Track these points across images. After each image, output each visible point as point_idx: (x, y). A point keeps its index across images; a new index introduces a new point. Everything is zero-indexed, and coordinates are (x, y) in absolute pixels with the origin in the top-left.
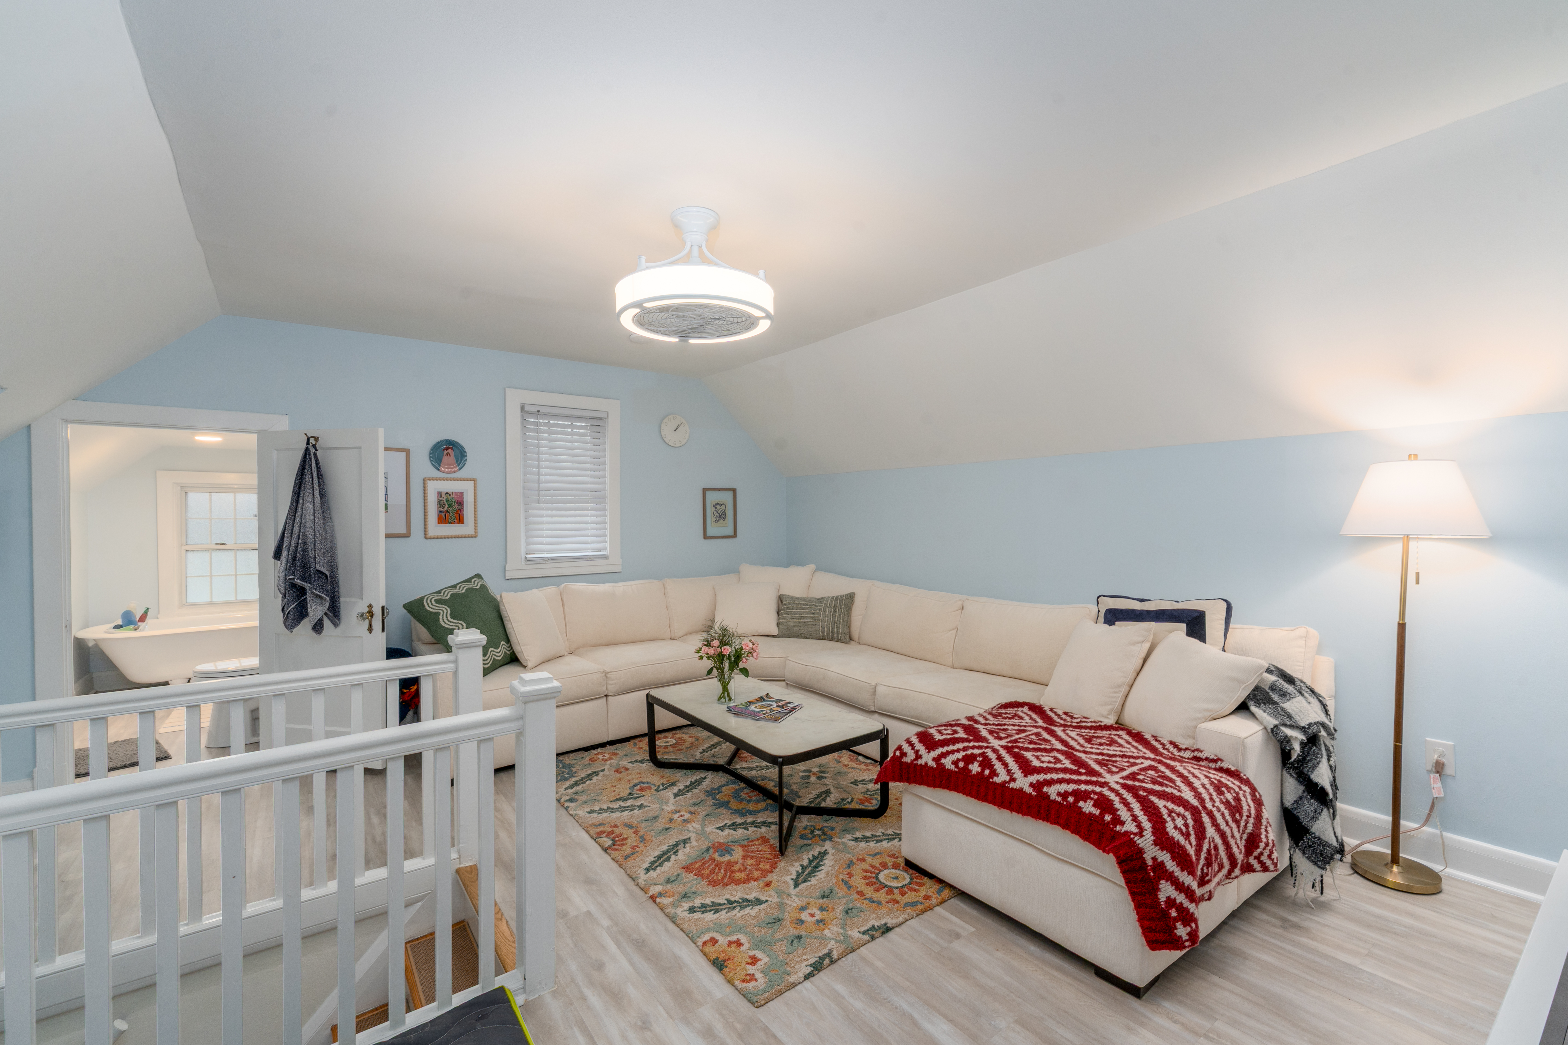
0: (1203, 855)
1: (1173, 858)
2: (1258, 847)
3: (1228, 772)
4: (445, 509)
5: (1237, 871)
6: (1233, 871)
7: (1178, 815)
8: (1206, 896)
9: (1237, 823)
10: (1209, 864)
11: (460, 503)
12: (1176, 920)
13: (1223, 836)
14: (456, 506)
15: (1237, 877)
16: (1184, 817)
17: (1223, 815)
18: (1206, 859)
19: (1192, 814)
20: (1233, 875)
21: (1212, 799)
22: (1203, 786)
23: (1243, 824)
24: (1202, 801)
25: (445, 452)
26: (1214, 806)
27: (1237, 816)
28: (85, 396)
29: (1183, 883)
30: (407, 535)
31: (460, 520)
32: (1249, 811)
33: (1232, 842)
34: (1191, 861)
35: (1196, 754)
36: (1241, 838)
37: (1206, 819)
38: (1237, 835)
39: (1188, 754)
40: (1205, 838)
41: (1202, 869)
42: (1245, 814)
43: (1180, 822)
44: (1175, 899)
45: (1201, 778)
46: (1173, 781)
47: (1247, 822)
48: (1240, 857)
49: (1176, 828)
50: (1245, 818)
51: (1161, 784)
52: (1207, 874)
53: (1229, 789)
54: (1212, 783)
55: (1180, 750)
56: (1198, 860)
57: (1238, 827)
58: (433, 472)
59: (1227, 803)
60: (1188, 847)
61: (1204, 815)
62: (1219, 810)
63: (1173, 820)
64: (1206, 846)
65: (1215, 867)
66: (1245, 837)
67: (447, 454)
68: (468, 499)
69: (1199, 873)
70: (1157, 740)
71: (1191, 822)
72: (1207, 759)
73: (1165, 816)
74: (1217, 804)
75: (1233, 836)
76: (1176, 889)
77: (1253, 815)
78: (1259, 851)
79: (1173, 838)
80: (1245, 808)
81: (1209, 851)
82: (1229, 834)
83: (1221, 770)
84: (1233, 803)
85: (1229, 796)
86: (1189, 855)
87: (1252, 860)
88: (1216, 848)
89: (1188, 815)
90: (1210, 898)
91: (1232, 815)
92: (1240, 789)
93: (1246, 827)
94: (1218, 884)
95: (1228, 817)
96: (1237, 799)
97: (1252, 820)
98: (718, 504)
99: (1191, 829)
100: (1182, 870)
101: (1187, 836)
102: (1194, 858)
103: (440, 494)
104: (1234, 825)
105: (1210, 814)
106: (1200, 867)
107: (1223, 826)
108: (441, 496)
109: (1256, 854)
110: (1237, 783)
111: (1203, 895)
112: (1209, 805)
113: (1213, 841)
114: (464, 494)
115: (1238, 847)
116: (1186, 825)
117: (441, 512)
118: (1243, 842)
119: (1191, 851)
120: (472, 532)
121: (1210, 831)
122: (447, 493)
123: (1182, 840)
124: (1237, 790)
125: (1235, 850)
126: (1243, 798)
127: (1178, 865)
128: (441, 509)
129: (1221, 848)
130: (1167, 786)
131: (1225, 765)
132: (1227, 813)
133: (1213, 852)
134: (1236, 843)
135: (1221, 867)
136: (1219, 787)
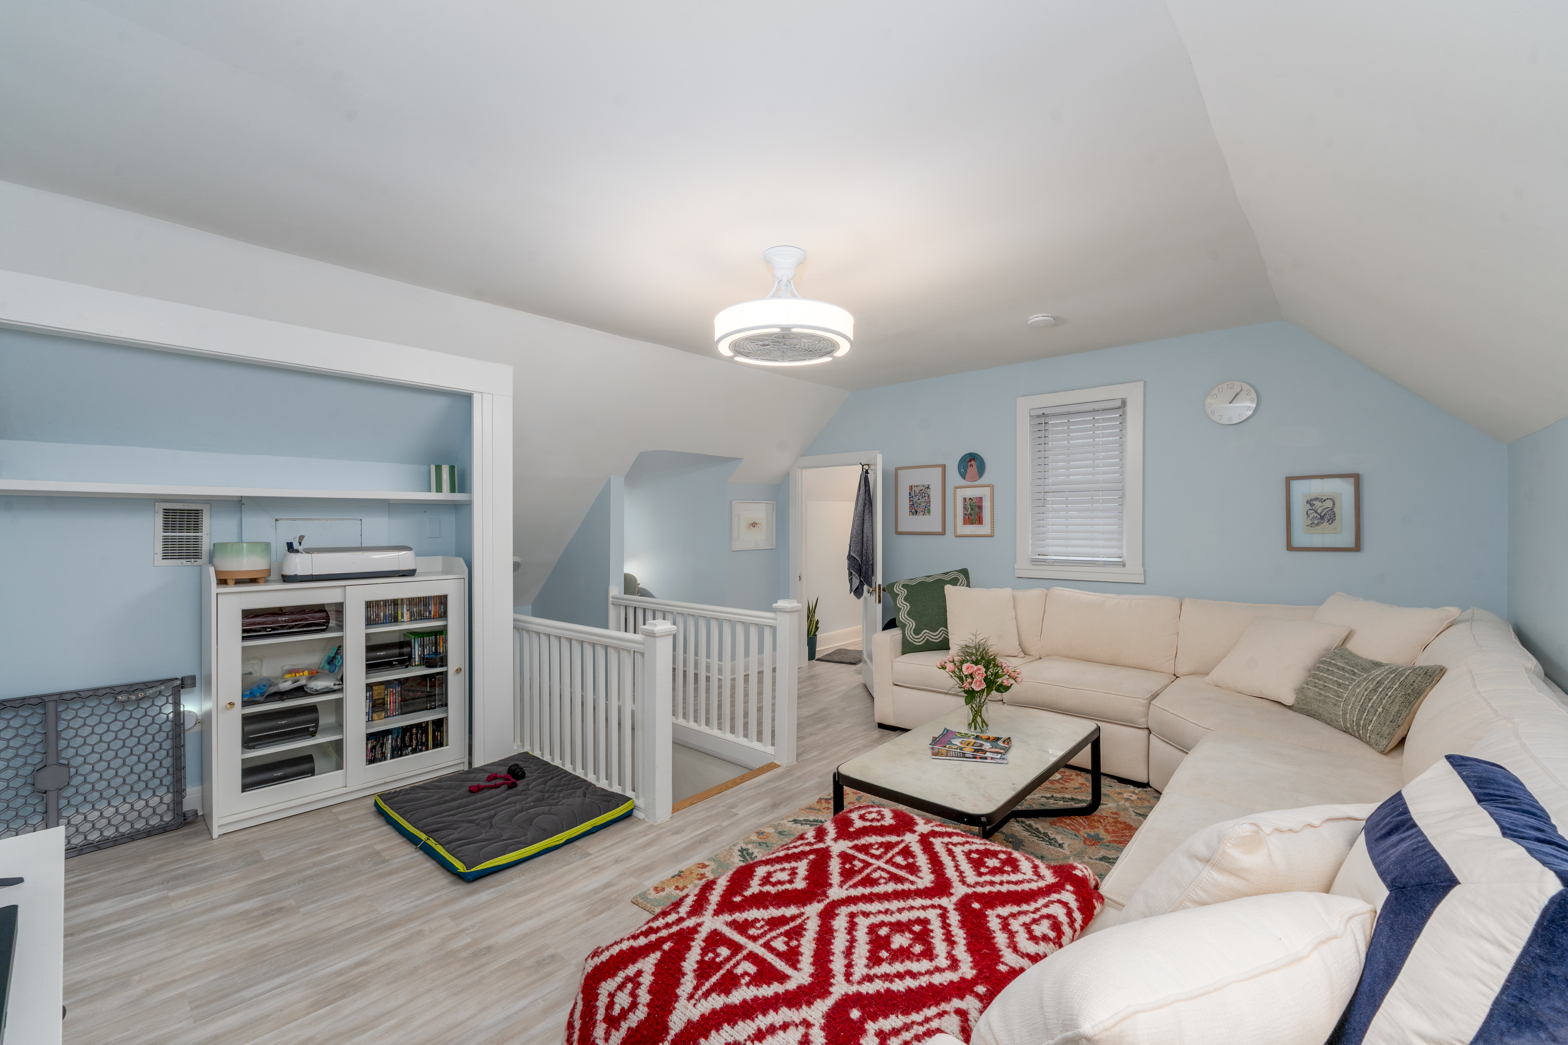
4: (969, 512)
11: (980, 507)
14: (977, 510)
25: (969, 464)
28: (806, 452)
30: (943, 533)
31: (980, 521)
58: (962, 482)
67: (971, 465)
68: (986, 505)
98: (1316, 499)
103: (965, 499)
108: (966, 501)
114: (983, 499)
117: (965, 514)
120: (989, 532)
122: (970, 499)
128: (966, 512)
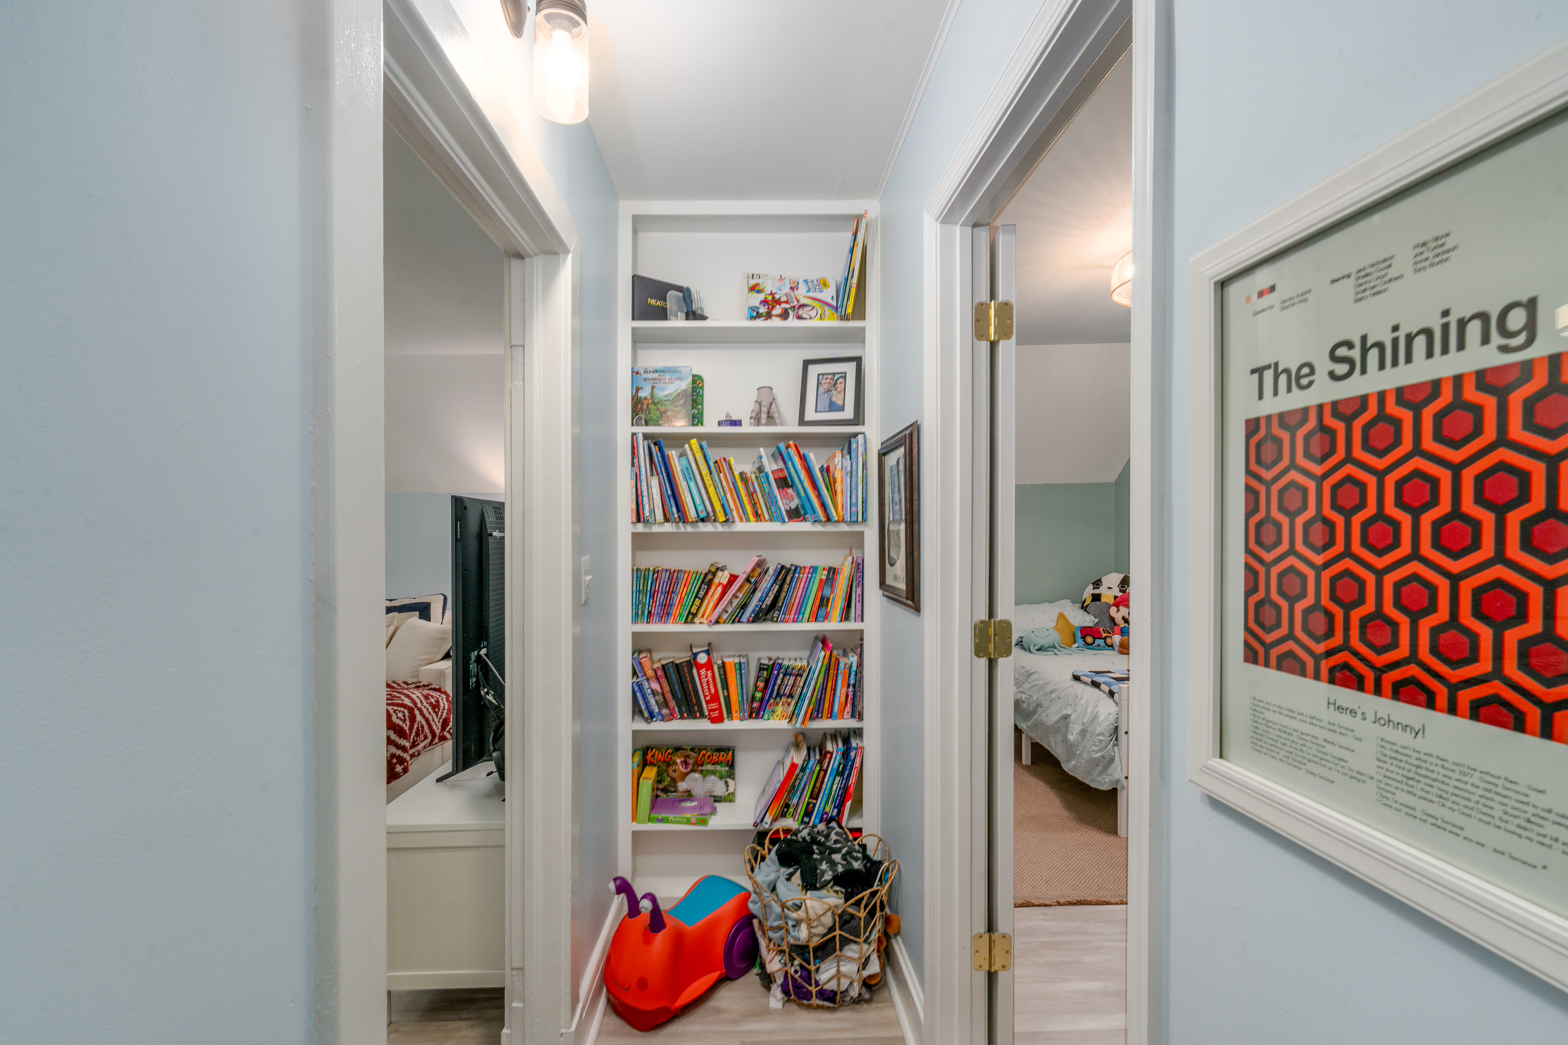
0: (414, 731)
1: (395, 733)
2: (448, 725)
3: (435, 690)
5: (436, 740)
6: (434, 740)
7: (400, 712)
8: (417, 754)
9: (437, 713)
10: (417, 735)
12: (396, 764)
13: (427, 720)
15: (436, 743)
16: (403, 712)
17: (427, 709)
18: (416, 732)
19: (408, 710)
20: (434, 742)
21: (421, 702)
22: (418, 697)
23: (440, 714)
24: (415, 704)
26: (422, 705)
27: (437, 710)
29: (401, 744)
32: (444, 707)
33: (433, 724)
34: (406, 733)
35: (418, 684)
36: (439, 722)
37: (417, 712)
38: (436, 720)
39: (413, 686)
40: (415, 721)
41: (414, 738)
42: (441, 709)
43: (400, 715)
44: (396, 753)
45: (417, 695)
46: (400, 698)
47: (442, 713)
48: (438, 732)
49: (397, 718)
50: (441, 710)
51: (392, 700)
52: (416, 741)
53: (433, 697)
54: (423, 695)
55: (408, 685)
56: (411, 732)
57: (437, 715)
59: (431, 704)
60: (404, 726)
61: (416, 710)
62: (425, 707)
63: (397, 714)
64: (416, 726)
65: (422, 737)
66: (441, 721)
69: (411, 740)
70: (395, 683)
71: (407, 714)
72: (424, 686)
73: (392, 713)
74: (425, 704)
75: (433, 720)
76: (396, 748)
77: (446, 709)
78: (449, 727)
79: (395, 723)
80: (442, 705)
81: (418, 729)
82: (430, 719)
83: (431, 689)
84: (434, 703)
85: (433, 700)
86: (405, 731)
87: (446, 734)
88: (422, 726)
89: (406, 711)
90: (419, 754)
91: (433, 709)
92: (440, 696)
93: (442, 715)
94: (425, 747)
95: (430, 710)
96: (437, 701)
97: (445, 711)
99: (407, 717)
100: (400, 738)
101: (404, 721)
102: (408, 731)
104: (434, 715)
105: (420, 710)
106: (412, 737)
107: (427, 715)
109: (447, 729)
110: (439, 694)
111: (414, 753)
112: (419, 705)
113: (421, 723)
115: (437, 726)
116: (404, 716)
118: (440, 723)
119: (407, 728)
121: (419, 718)
123: (401, 723)
124: (438, 697)
125: (434, 727)
126: (441, 701)
127: (398, 736)
129: (426, 727)
130: (395, 700)
131: (433, 687)
132: (430, 708)
133: (420, 728)
134: (435, 724)
135: (426, 737)
136: (426, 697)
